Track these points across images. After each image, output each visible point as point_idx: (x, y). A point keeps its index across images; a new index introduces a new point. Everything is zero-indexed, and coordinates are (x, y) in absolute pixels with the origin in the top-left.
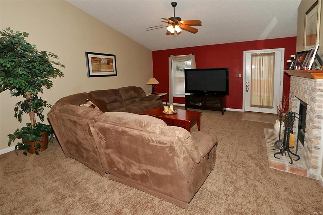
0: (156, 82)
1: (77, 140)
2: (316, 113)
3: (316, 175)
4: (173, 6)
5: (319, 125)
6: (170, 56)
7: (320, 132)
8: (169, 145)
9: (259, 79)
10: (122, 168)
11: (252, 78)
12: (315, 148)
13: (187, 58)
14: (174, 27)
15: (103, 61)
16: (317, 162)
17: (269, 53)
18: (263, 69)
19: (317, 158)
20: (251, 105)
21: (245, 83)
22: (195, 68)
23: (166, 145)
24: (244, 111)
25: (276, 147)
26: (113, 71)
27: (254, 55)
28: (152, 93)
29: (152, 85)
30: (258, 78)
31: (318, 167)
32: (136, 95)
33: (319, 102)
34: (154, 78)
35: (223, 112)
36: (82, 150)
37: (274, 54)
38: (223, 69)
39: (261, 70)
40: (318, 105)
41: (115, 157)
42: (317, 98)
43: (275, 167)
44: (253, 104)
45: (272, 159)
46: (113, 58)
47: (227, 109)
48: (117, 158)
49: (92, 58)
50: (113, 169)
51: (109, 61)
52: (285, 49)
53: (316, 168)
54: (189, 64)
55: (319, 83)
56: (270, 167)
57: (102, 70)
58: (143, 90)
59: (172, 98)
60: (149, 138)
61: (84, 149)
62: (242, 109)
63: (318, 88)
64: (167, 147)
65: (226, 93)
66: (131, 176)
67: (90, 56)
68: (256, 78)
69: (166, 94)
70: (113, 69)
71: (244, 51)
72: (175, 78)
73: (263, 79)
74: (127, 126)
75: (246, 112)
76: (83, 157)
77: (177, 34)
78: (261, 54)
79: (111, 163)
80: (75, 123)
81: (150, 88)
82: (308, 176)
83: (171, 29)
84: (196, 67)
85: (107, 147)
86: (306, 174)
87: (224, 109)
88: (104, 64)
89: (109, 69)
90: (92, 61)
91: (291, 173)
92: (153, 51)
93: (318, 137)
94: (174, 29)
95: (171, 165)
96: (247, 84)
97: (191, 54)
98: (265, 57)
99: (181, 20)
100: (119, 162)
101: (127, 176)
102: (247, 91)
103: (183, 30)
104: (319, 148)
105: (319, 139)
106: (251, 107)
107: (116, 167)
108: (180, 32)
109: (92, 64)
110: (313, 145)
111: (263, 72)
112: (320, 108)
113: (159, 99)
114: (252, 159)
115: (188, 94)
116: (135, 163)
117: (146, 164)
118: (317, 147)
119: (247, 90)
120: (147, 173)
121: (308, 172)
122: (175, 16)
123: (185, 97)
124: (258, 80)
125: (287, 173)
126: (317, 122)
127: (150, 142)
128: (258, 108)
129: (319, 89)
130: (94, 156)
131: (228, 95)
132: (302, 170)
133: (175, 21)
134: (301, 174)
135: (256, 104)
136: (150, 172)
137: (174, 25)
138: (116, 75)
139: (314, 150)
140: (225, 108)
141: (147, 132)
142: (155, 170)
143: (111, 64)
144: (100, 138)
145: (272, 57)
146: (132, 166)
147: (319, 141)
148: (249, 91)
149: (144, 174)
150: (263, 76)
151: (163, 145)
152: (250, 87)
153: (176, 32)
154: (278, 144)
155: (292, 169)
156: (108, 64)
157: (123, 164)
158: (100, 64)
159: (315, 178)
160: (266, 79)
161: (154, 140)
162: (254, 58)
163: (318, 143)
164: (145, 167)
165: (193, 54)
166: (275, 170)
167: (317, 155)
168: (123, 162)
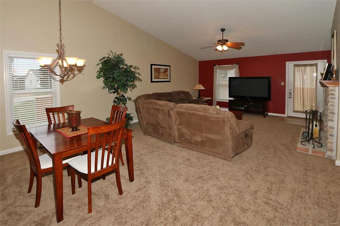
0: (202, 88)
1: (157, 121)
2: (329, 110)
3: (332, 156)
4: (222, 31)
5: (333, 119)
6: (215, 66)
7: (333, 124)
8: (222, 119)
9: (302, 87)
10: (189, 138)
11: (295, 86)
12: (331, 135)
13: (232, 67)
14: (222, 46)
15: (161, 71)
16: (332, 146)
17: (311, 64)
18: (305, 77)
19: (332, 143)
20: (294, 110)
21: (288, 91)
22: (238, 76)
23: (221, 119)
24: (287, 116)
25: (304, 137)
26: (168, 78)
27: (295, 66)
28: (198, 97)
29: (198, 90)
30: (300, 86)
31: (333, 150)
32: (185, 98)
33: (331, 103)
34: (199, 84)
35: (265, 116)
36: (159, 128)
37: (316, 65)
38: (266, 78)
39: (304, 78)
40: (331, 105)
41: (185, 131)
42: (330, 99)
43: (301, 150)
44: (296, 109)
45: (299, 145)
46: (168, 68)
47: (269, 114)
48: (186, 131)
49: (155, 68)
50: (181, 139)
51: (166, 70)
52: (327, 61)
53: (332, 151)
54: (233, 73)
55: (331, 90)
56: (297, 150)
57: (160, 77)
58: (191, 94)
59: (216, 102)
60: (211, 116)
61: (161, 127)
62: (285, 114)
63: (330, 92)
64: (221, 120)
65: (269, 98)
66: (194, 143)
67: (153, 67)
68: (299, 86)
69: (211, 98)
70: (168, 76)
71: (286, 62)
72: (219, 85)
73: (306, 87)
74: (196, 110)
75: (289, 117)
76: (158, 133)
77: (224, 52)
78: (303, 64)
79: (181, 135)
80: (158, 110)
81: (196, 93)
82: (326, 157)
83: (219, 48)
84: (240, 75)
85: (180, 124)
86: (325, 155)
87: (266, 113)
88: (162, 72)
89: (165, 76)
90: (154, 71)
91: (313, 154)
92: (199, 62)
93: (332, 128)
94: (222, 47)
95: (223, 132)
96: (289, 91)
97: (235, 64)
98: (307, 67)
99: (228, 42)
100: (187, 134)
101: (191, 143)
102: (290, 98)
103: (229, 48)
104: (333, 136)
105: (333, 129)
106: (294, 112)
107: (184, 137)
108: (227, 50)
109: (154, 73)
110: (329, 133)
111: (306, 80)
112: (332, 106)
113: (204, 102)
114: (284, 145)
115: (232, 99)
116: (198, 133)
117: (206, 133)
118: (332, 134)
119: (290, 96)
120: (206, 139)
121: (326, 153)
122: (224, 39)
123: (228, 102)
124: (300, 88)
125: (310, 154)
126: (331, 117)
127: (210, 118)
128: (301, 113)
129: (331, 94)
130: (169, 131)
131: (270, 100)
132: (321, 153)
133: (223, 42)
134: (320, 155)
135: (299, 110)
136: (208, 138)
137: (222, 45)
138: (169, 81)
139: (330, 137)
140: (268, 112)
141: (209, 113)
142: (212, 136)
143: (166, 73)
144: (176, 118)
145: (315, 67)
146: (196, 135)
147: (333, 130)
148: (292, 97)
149: (204, 140)
150: (306, 84)
151: (218, 120)
152: (292, 94)
153: (224, 50)
154: (305, 135)
155: (314, 152)
156: (165, 73)
157: (189, 135)
158: (159, 73)
159: (332, 158)
160: (309, 87)
161: (213, 117)
162: (296, 68)
163: (332, 132)
164: (205, 135)
165: (237, 64)
166: (300, 152)
167: (332, 141)
168: (190, 133)
